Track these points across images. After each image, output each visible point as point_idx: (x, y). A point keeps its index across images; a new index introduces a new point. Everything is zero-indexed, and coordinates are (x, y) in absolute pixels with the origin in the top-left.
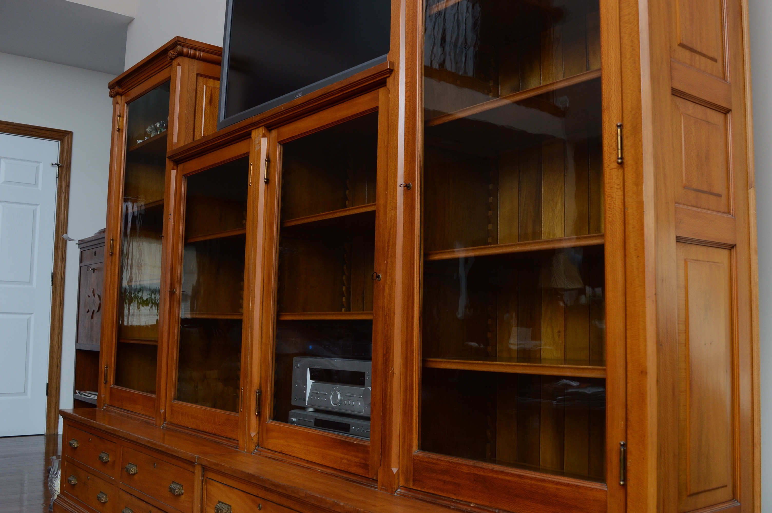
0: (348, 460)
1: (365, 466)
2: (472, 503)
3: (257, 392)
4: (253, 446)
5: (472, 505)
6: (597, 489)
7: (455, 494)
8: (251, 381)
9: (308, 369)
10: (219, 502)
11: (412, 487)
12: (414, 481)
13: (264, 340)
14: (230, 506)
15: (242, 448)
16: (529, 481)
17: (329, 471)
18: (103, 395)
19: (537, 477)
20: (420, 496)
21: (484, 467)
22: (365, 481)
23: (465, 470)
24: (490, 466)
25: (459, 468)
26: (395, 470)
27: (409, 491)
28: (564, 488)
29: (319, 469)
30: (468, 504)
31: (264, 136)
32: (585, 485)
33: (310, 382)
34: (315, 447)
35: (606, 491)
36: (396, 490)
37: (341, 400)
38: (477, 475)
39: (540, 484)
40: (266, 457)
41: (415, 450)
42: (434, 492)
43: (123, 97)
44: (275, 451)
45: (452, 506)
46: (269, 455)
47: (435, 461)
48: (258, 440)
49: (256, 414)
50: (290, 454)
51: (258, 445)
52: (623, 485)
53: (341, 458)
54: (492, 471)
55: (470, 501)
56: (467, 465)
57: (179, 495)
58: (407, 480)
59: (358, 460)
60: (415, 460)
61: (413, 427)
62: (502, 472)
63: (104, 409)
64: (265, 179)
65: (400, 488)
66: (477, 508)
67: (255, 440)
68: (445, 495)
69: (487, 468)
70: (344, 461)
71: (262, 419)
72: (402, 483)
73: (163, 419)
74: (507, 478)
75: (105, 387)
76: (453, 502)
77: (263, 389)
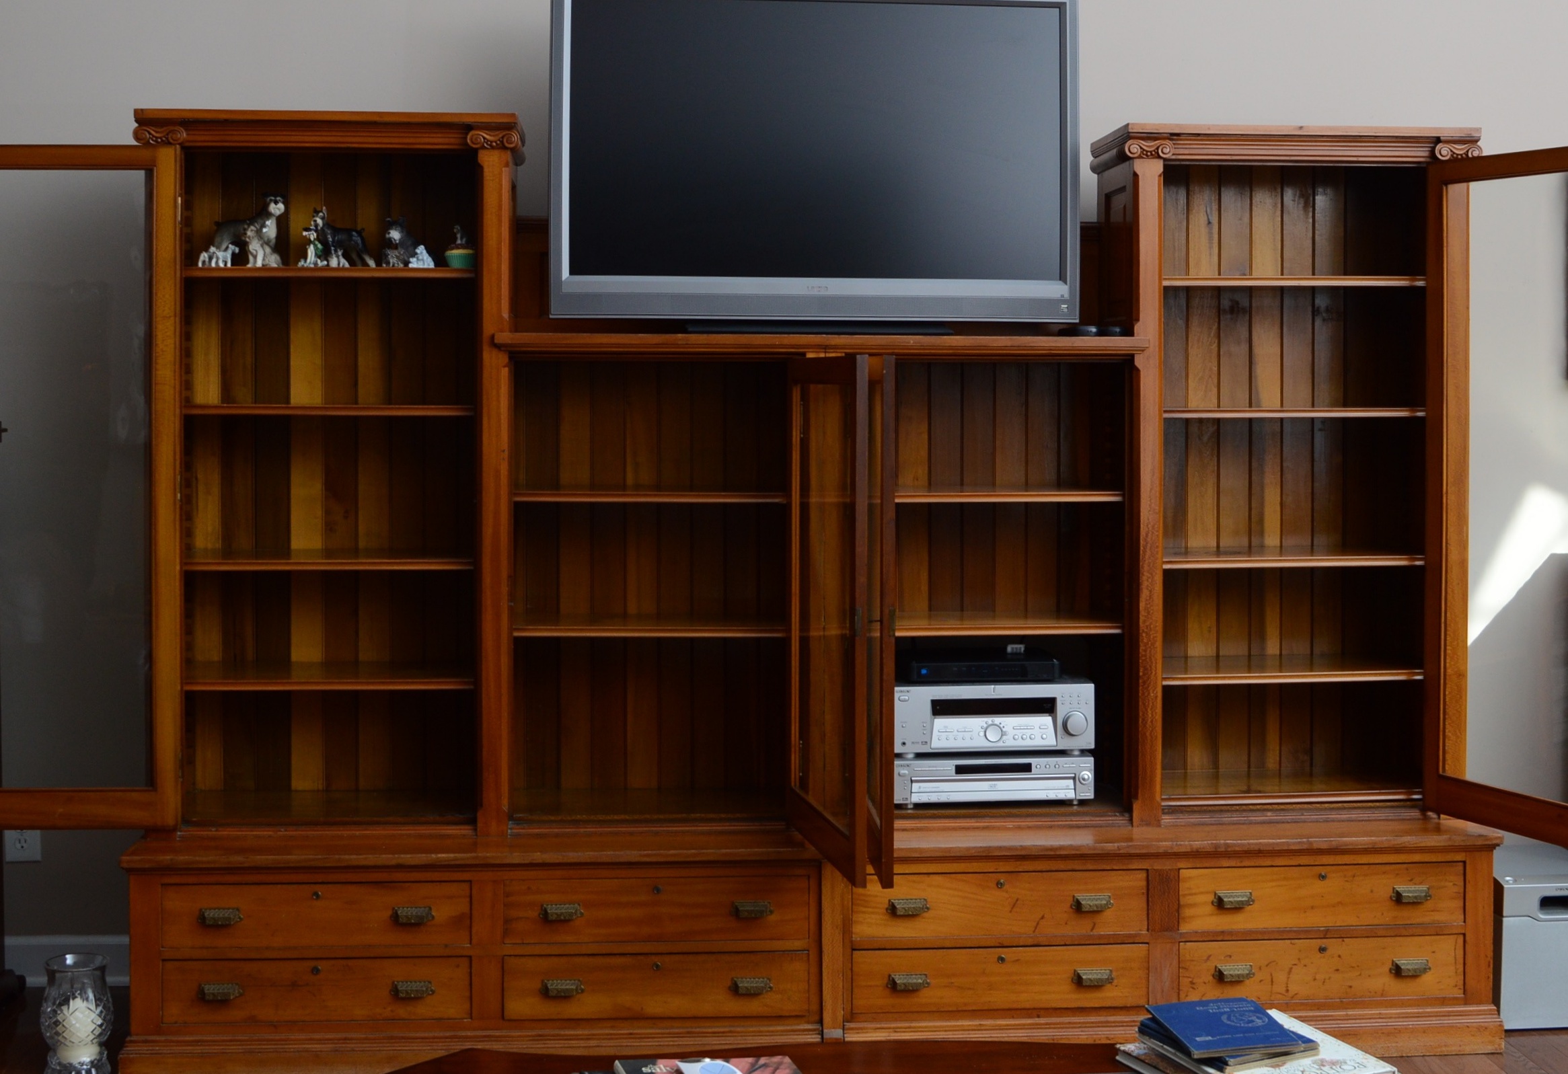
5: (1268, 815)
10: (892, 900)
14: (925, 900)
66: (1276, 816)
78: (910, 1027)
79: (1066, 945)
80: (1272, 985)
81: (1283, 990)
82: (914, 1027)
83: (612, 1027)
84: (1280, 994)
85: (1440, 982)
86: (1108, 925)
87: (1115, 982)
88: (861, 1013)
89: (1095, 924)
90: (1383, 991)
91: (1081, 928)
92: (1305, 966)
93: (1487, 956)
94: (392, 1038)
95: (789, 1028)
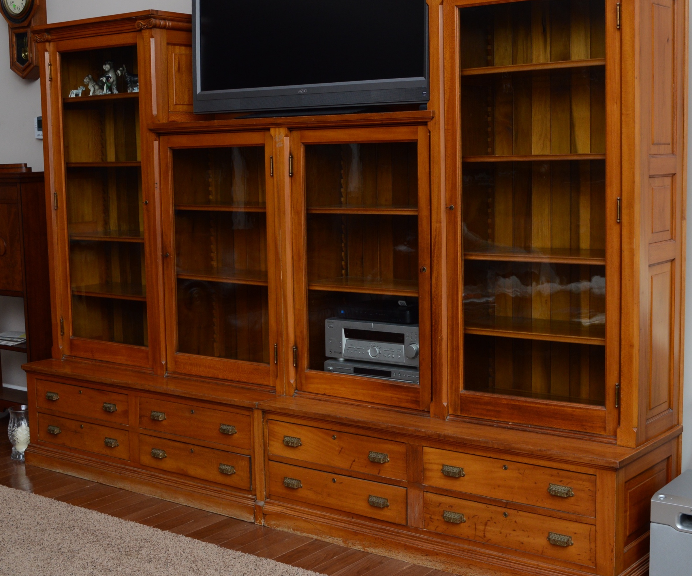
0: (398, 398)
1: (417, 402)
2: (510, 422)
3: (293, 349)
4: (292, 391)
5: (510, 424)
6: (599, 410)
7: (496, 417)
8: (288, 340)
9: (343, 330)
10: (285, 437)
11: (460, 415)
12: (462, 410)
13: (297, 307)
14: (300, 439)
15: (280, 392)
16: (553, 407)
17: (379, 407)
18: (61, 346)
19: (559, 404)
20: (467, 420)
21: (518, 399)
22: (416, 412)
23: (505, 402)
24: (523, 399)
25: (499, 401)
26: (445, 404)
27: (458, 417)
28: (577, 410)
29: (370, 406)
30: (507, 423)
31: (286, 136)
32: (592, 408)
33: (344, 339)
34: (363, 390)
35: (606, 411)
36: (447, 417)
37: (380, 353)
38: (514, 405)
39: (561, 408)
40: (310, 398)
41: (462, 391)
42: (478, 417)
43: (52, 44)
44: (318, 394)
45: (495, 425)
46: (313, 396)
47: (479, 397)
48: (296, 386)
49: (295, 365)
50: (335, 395)
51: (296, 389)
52: (617, 407)
53: (391, 397)
54: (526, 402)
55: (509, 421)
56: (506, 399)
57: (232, 434)
58: (455, 410)
59: (409, 398)
60: (462, 396)
61: (460, 375)
62: (533, 403)
63: (63, 360)
64: (290, 173)
65: (449, 416)
66: (514, 425)
67: (294, 385)
68: (488, 418)
69: (521, 400)
70: (395, 399)
71: (299, 369)
72: (451, 412)
73: (165, 369)
74: (537, 406)
75: (62, 339)
76: (495, 422)
77: (300, 346)
78: (293, 508)
79: (365, 479)
80: (476, 530)
81: (481, 534)
82: (295, 509)
83: (178, 478)
84: (480, 537)
85: (579, 554)
86: (387, 472)
87: (389, 507)
88: (273, 495)
89: (380, 470)
90: (543, 551)
91: (373, 471)
92: (495, 523)
93: (610, 544)
94: (104, 463)
95: (243, 495)
